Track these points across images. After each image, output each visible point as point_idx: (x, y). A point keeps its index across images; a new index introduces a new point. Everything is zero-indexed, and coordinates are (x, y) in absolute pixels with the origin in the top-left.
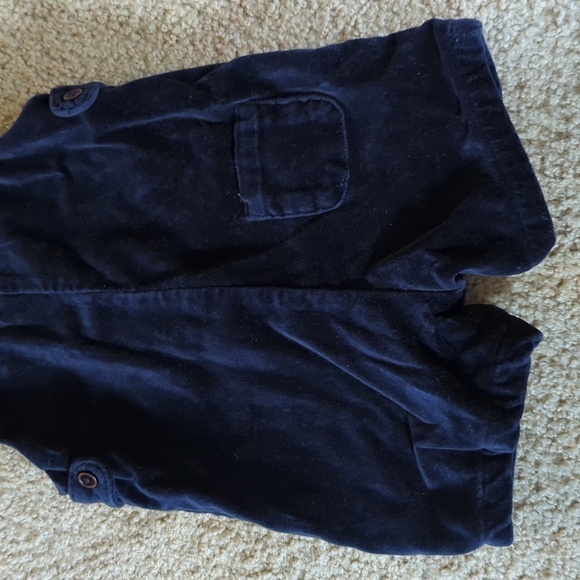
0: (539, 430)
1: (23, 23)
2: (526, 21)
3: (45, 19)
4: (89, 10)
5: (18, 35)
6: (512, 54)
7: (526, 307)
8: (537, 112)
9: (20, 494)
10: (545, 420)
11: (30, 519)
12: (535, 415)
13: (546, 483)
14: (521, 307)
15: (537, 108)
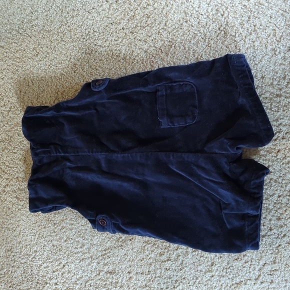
0: (271, 207)
1: (82, 56)
2: (265, 53)
3: (90, 54)
4: (106, 51)
5: (80, 60)
6: (259, 65)
7: (266, 160)
8: (269, 87)
9: (79, 230)
10: (273, 203)
11: (82, 240)
12: (269, 201)
13: (274, 227)
14: (263, 160)
15: (269, 86)
